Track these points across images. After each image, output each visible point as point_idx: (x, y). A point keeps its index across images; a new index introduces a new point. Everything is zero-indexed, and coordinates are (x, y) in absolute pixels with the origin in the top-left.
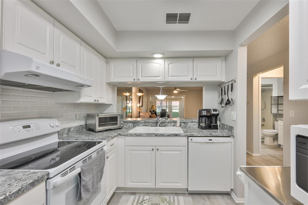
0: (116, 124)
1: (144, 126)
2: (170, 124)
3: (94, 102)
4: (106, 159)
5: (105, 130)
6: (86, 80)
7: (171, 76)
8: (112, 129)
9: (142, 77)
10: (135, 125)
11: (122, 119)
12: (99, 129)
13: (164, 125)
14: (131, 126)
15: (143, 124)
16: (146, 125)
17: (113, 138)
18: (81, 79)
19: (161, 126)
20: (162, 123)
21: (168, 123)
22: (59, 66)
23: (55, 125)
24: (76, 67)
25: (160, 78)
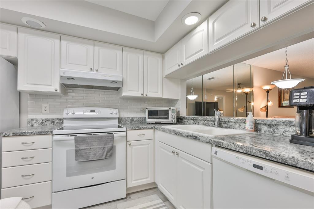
0: (167, 118)
1: (203, 124)
2: (237, 125)
3: (141, 96)
4: (128, 145)
5: (154, 122)
6: (111, 77)
7: (217, 41)
8: (162, 123)
9: (186, 59)
10: (195, 123)
11: (173, 114)
12: (148, 121)
13: (228, 126)
14: (192, 124)
15: (202, 122)
16: (206, 124)
17: (142, 128)
18: (104, 76)
19: (224, 127)
20: (225, 122)
21: (235, 122)
22: (97, 70)
23: (114, 113)
24: (116, 69)
25: (203, 51)
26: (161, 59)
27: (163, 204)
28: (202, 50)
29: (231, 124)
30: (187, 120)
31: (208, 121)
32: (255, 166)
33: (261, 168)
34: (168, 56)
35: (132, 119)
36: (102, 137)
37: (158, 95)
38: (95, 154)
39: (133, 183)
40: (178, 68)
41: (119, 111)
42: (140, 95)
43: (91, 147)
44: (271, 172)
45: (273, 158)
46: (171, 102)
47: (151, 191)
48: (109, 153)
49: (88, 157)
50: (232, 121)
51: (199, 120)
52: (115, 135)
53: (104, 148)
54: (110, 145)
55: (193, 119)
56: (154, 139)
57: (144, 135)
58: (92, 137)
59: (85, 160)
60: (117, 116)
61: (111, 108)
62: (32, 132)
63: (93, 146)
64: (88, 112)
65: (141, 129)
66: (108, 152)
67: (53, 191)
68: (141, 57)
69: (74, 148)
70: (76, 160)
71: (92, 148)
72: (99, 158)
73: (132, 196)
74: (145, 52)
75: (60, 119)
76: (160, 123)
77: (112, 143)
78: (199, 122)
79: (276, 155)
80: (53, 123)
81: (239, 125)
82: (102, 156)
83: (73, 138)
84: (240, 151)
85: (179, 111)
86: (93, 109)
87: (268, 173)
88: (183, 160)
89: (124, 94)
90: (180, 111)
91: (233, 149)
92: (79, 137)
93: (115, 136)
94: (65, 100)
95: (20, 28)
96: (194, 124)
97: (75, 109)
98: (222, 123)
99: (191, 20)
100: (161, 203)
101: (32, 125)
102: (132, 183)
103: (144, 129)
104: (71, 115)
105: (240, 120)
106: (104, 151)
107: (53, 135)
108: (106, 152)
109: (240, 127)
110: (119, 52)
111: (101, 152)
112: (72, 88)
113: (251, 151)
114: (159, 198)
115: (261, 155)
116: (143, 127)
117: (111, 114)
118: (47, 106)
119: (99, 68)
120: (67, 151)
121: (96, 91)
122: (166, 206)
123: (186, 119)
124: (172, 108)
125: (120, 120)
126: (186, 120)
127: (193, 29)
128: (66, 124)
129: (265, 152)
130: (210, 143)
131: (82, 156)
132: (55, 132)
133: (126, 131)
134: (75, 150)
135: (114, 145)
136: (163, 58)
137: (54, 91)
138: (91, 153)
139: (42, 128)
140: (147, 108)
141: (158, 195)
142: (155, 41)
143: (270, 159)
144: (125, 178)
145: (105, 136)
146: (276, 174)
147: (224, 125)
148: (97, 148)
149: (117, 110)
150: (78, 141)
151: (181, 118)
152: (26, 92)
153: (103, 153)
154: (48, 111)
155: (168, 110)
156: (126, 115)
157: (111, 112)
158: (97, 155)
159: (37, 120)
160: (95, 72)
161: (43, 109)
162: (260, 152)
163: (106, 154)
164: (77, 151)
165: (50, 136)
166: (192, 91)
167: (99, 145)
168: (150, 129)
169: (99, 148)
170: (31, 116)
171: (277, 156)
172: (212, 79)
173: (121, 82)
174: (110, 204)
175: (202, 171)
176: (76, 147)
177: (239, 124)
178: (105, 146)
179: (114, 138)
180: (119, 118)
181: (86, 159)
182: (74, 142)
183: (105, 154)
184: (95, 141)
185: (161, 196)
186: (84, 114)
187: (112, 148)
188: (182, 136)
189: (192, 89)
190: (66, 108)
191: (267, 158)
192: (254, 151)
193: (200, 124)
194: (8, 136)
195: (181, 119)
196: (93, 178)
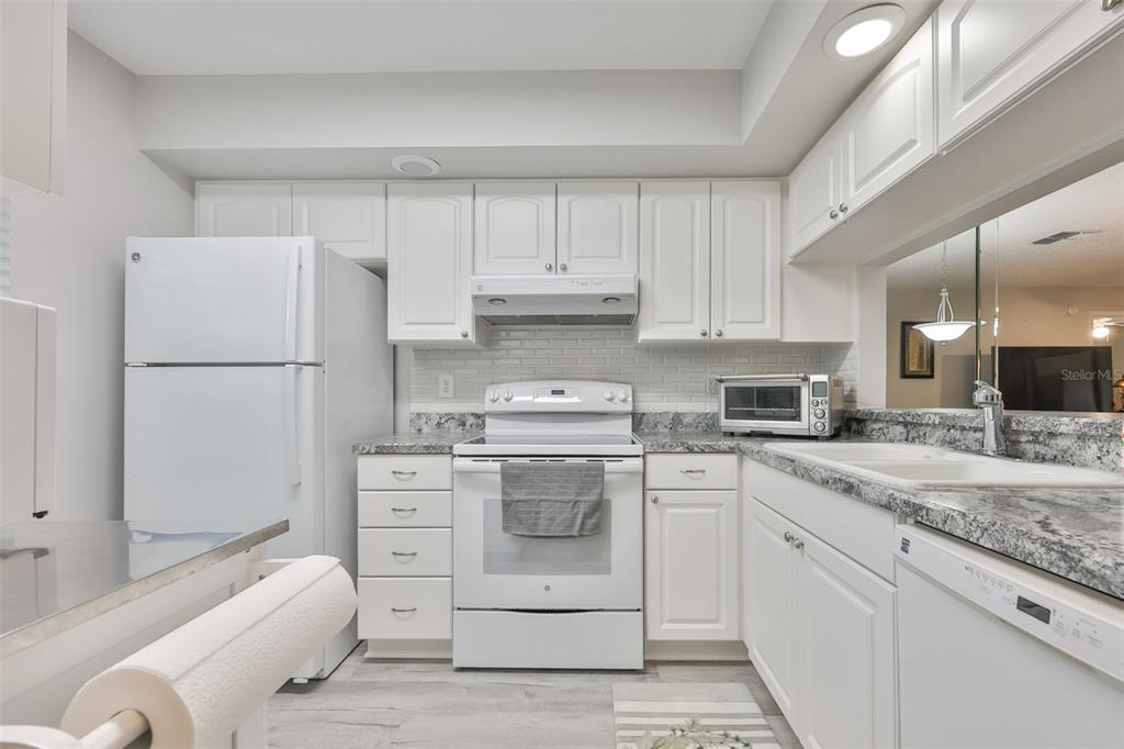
1: (944, 442)
2: (1092, 449)
3: (700, 337)
4: (649, 504)
5: (748, 431)
6: (600, 284)
7: (967, 98)
8: (774, 432)
9: (859, 185)
10: (911, 435)
11: (819, 399)
12: (727, 424)
13: (1050, 453)
14: (900, 441)
15: (939, 433)
16: (955, 441)
17: (696, 449)
18: (582, 284)
19: (1032, 455)
20: (1035, 437)
21: (1082, 437)
22: (564, 268)
23: (617, 396)
24: (620, 256)
25: (919, 145)
26: (778, 197)
27: (762, 721)
28: (912, 143)
29: (1063, 443)
30: (880, 425)
31: (963, 429)
32: (1025, 605)
33: (1043, 614)
34: (800, 182)
35: (677, 419)
36: (570, 468)
37: (766, 331)
38: (552, 519)
39: (664, 630)
40: (831, 223)
41: (633, 392)
42: (697, 336)
43: (542, 497)
44: (1076, 633)
45: (1094, 577)
46: (824, 354)
47: (730, 671)
48: (592, 521)
49: (535, 524)
50: (1063, 429)
51: (927, 425)
52: (609, 466)
53: (576, 502)
54: (593, 497)
55: (901, 419)
56: (739, 489)
57: (703, 471)
58: (545, 468)
59: (528, 533)
60: (629, 408)
61: (611, 382)
62: (412, 447)
63: (547, 494)
64: (544, 394)
65: (690, 451)
66: (586, 516)
67: (456, 606)
68: (700, 202)
69: (499, 497)
70: (505, 529)
71: (546, 501)
72: (564, 531)
73: (662, 671)
74: (717, 184)
75: (477, 416)
76: (769, 436)
77: (599, 491)
78: (925, 434)
79: (1104, 567)
80: (463, 424)
81: (1100, 449)
82: (571, 526)
83: (497, 466)
84: (982, 542)
85: (851, 391)
86: (558, 385)
87: (1064, 635)
88: (816, 570)
89: (646, 334)
90: (855, 391)
91: (959, 533)
92: (513, 466)
93: (606, 469)
94: (490, 362)
95: (392, 186)
96: (907, 440)
97: (513, 387)
98: (1023, 438)
99: (861, 39)
100: (753, 716)
101: (420, 430)
102: (663, 627)
103: (703, 452)
104: (502, 406)
105: (1104, 427)
106: (577, 514)
107: (455, 456)
108: (580, 516)
109: (1104, 459)
110: (629, 201)
111: (567, 513)
112: (505, 327)
113: (1017, 547)
114: (752, 699)
115: (1051, 563)
116: (698, 443)
117: (611, 400)
118: (449, 378)
119: (569, 259)
120: (486, 501)
121: (568, 330)
122: (771, 729)
123: (876, 420)
124: (814, 378)
125: (638, 420)
126: (876, 426)
127: (878, 66)
128: (493, 428)
129: (1066, 554)
130: (890, 509)
131: (520, 521)
132: (459, 448)
133: (644, 457)
134: (503, 501)
135: (605, 497)
136: (784, 192)
137: (461, 338)
138: (542, 515)
139: (439, 436)
140: (721, 381)
141: (750, 689)
142: (745, 139)
143: (1084, 582)
144: (641, 607)
145: (579, 468)
146: (1093, 641)
147: (1030, 449)
148: (557, 501)
149: (629, 389)
150: (511, 478)
151: (858, 416)
152: (407, 343)
153: (574, 519)
154: (450, 394)
155: (799, 388)
156: (656, 404)
157: (609, 396)
158: (557, 521)
159: (429, 417)
160: (561, 275)
161: (442, 386)
162: (1049, 550)
163: (583, 524)
164: (506, 505)
165: (447, 459)
166: (942, 305)
167: (564, 494)
168: (725, 452)
169: (561, 501)
170: (417, 406)
171: (1108, 572)
172: (1063, 240)
173: (631, 296)
174: (594, 676)
175: (872, 612)
176: (504, 493)
177: (1100, 444)
178: (580, 498)
179: (606, 476)
180: (634, 414)
181: (529, 530)
182: (499, 477)
183: (579, 522)
184: (552, 482)
185: (760, 695)
186: (536, 400)
187: (600, 508)
188: (812, 480)
189: (944, 294)
190: (493, 384)
191: (1072, 576)
192: (1029, 547)
193: (931, 441)
194: (368, 453)
195: (860, 421)
196: (547, 588)
